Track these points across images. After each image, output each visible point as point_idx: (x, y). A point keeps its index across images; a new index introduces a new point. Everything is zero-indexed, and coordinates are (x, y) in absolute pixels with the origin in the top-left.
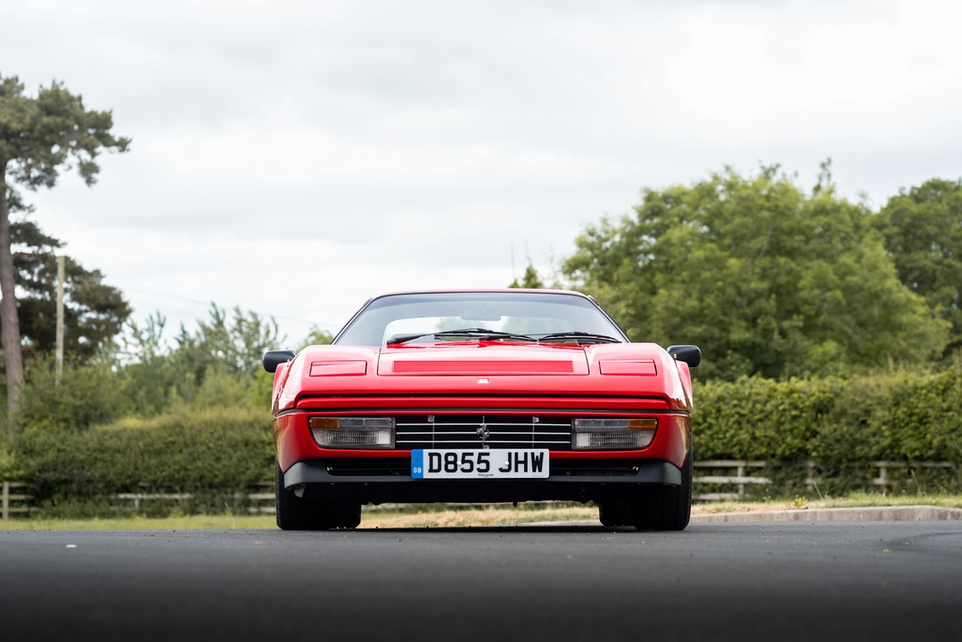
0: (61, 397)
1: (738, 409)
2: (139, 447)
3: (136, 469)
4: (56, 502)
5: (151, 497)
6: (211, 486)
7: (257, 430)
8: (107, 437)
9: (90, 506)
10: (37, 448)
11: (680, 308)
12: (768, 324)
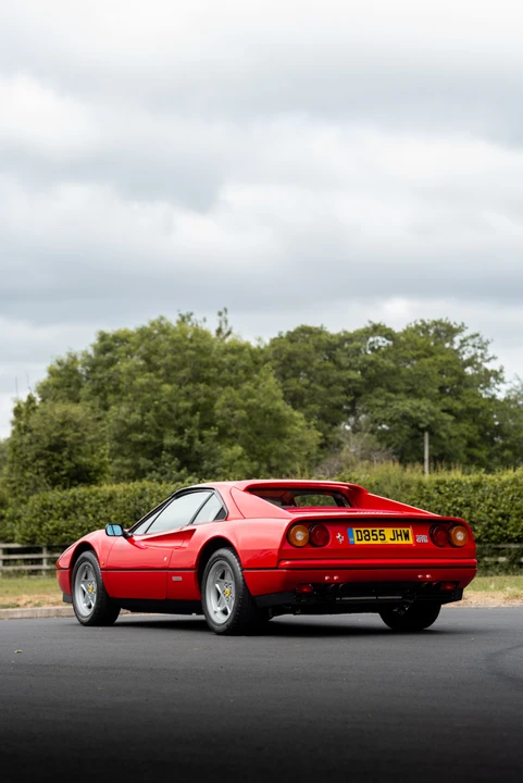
11: (127, 420)
12: (193, 432)
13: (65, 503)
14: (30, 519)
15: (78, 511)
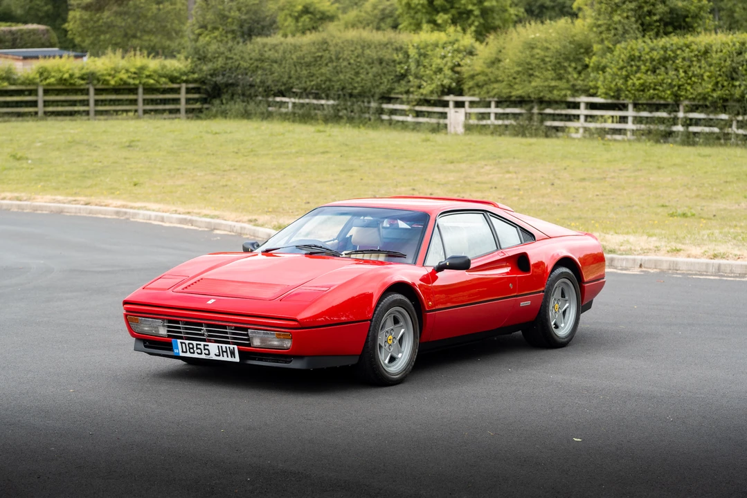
0: (230, 12)
2: (293, 59)
4: (224, 101)
5: (302, 101)
6: (351, 95)
7: (390, 51)
8: (266, 49)
9: (252, 106)
10: (209, 55)
13: (654, 54)
14: (615, 70)
15: (669, 65)
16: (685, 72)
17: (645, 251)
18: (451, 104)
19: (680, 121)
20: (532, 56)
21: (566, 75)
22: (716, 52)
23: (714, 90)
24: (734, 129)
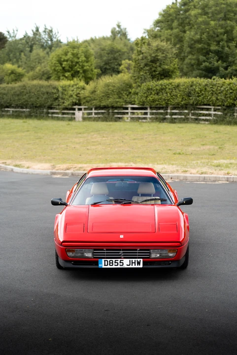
1: (212, 89)
2: (11, 93)
3: (11, 100)
5: (16, 110)
6: (36, 107)
7: (51, 89)
11: (194, 38)
12: (223, 44)
13: (157, 87)
14: (142, 94)
15: (163, 91)
16: (170, 94)
17: (172, 172)
18: (77, 109)
19: (168, 114)
20: (109, 89)
21: (122, 97)
22: (182, 86)
23: (182, 101)
24: (190, 116)
